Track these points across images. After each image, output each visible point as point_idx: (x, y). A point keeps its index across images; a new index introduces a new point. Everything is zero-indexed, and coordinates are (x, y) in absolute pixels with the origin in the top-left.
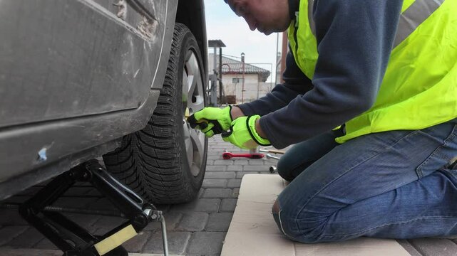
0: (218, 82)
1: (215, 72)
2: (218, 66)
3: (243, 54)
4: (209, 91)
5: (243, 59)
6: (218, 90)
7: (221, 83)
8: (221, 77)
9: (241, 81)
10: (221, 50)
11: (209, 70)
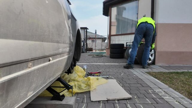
0: (85, 43)
1: (84, 40)
2: (85, 36)
3: (96, 30)
4: (82, 47)
5: (96, 32)
7: (87, 44)
8: (87, 41)
9: (94, 40)
10: (87, 30)
11: (82, 39)
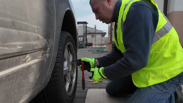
0: (85, 38)
1: (84, 34)
2: (85, 31)
3: (95, 25)
6: (85, 41)
9: (94, 36)
10: (86, 25)
